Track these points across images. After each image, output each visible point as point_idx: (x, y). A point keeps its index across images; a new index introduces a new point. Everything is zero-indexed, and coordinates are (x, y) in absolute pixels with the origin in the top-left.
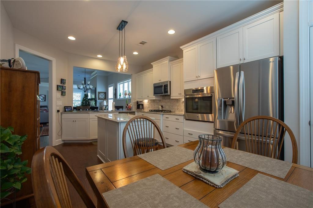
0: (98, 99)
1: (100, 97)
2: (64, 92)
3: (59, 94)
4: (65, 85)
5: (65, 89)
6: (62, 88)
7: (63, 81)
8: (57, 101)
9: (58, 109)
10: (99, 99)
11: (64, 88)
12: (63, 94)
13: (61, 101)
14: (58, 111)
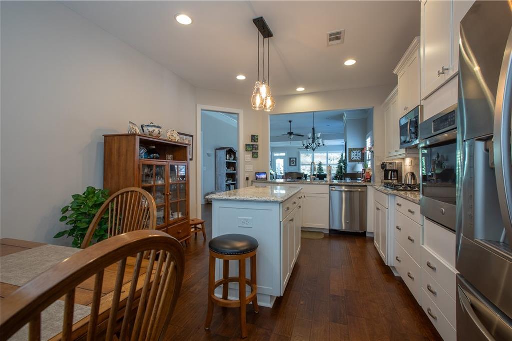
0: (349, 162)
1: (354, 156)
2: (255, 152)
3: (249, 156)
4: (257, 143)
5: (257, 149)
6: (253, 147)
7: (254, 138)
8: (246, 166)
9: (247, 175)
10: (351, 160)
11: (255, 148)
12: (255, 155)
13: (252, 166)
14: (248, 179)
